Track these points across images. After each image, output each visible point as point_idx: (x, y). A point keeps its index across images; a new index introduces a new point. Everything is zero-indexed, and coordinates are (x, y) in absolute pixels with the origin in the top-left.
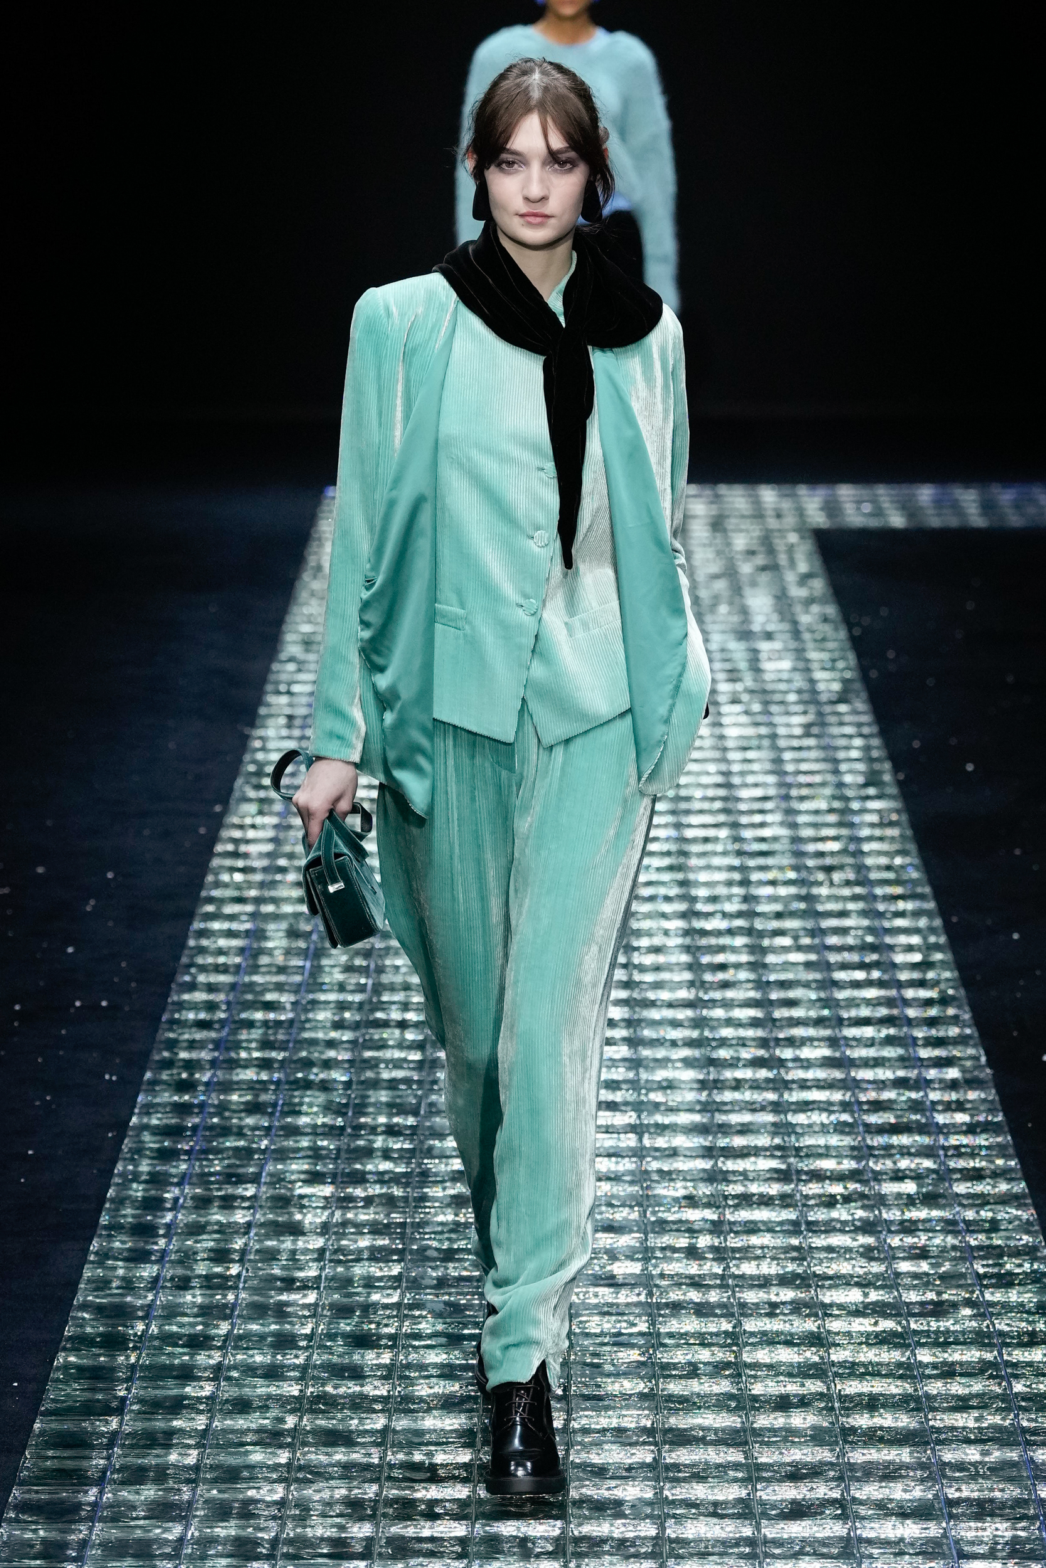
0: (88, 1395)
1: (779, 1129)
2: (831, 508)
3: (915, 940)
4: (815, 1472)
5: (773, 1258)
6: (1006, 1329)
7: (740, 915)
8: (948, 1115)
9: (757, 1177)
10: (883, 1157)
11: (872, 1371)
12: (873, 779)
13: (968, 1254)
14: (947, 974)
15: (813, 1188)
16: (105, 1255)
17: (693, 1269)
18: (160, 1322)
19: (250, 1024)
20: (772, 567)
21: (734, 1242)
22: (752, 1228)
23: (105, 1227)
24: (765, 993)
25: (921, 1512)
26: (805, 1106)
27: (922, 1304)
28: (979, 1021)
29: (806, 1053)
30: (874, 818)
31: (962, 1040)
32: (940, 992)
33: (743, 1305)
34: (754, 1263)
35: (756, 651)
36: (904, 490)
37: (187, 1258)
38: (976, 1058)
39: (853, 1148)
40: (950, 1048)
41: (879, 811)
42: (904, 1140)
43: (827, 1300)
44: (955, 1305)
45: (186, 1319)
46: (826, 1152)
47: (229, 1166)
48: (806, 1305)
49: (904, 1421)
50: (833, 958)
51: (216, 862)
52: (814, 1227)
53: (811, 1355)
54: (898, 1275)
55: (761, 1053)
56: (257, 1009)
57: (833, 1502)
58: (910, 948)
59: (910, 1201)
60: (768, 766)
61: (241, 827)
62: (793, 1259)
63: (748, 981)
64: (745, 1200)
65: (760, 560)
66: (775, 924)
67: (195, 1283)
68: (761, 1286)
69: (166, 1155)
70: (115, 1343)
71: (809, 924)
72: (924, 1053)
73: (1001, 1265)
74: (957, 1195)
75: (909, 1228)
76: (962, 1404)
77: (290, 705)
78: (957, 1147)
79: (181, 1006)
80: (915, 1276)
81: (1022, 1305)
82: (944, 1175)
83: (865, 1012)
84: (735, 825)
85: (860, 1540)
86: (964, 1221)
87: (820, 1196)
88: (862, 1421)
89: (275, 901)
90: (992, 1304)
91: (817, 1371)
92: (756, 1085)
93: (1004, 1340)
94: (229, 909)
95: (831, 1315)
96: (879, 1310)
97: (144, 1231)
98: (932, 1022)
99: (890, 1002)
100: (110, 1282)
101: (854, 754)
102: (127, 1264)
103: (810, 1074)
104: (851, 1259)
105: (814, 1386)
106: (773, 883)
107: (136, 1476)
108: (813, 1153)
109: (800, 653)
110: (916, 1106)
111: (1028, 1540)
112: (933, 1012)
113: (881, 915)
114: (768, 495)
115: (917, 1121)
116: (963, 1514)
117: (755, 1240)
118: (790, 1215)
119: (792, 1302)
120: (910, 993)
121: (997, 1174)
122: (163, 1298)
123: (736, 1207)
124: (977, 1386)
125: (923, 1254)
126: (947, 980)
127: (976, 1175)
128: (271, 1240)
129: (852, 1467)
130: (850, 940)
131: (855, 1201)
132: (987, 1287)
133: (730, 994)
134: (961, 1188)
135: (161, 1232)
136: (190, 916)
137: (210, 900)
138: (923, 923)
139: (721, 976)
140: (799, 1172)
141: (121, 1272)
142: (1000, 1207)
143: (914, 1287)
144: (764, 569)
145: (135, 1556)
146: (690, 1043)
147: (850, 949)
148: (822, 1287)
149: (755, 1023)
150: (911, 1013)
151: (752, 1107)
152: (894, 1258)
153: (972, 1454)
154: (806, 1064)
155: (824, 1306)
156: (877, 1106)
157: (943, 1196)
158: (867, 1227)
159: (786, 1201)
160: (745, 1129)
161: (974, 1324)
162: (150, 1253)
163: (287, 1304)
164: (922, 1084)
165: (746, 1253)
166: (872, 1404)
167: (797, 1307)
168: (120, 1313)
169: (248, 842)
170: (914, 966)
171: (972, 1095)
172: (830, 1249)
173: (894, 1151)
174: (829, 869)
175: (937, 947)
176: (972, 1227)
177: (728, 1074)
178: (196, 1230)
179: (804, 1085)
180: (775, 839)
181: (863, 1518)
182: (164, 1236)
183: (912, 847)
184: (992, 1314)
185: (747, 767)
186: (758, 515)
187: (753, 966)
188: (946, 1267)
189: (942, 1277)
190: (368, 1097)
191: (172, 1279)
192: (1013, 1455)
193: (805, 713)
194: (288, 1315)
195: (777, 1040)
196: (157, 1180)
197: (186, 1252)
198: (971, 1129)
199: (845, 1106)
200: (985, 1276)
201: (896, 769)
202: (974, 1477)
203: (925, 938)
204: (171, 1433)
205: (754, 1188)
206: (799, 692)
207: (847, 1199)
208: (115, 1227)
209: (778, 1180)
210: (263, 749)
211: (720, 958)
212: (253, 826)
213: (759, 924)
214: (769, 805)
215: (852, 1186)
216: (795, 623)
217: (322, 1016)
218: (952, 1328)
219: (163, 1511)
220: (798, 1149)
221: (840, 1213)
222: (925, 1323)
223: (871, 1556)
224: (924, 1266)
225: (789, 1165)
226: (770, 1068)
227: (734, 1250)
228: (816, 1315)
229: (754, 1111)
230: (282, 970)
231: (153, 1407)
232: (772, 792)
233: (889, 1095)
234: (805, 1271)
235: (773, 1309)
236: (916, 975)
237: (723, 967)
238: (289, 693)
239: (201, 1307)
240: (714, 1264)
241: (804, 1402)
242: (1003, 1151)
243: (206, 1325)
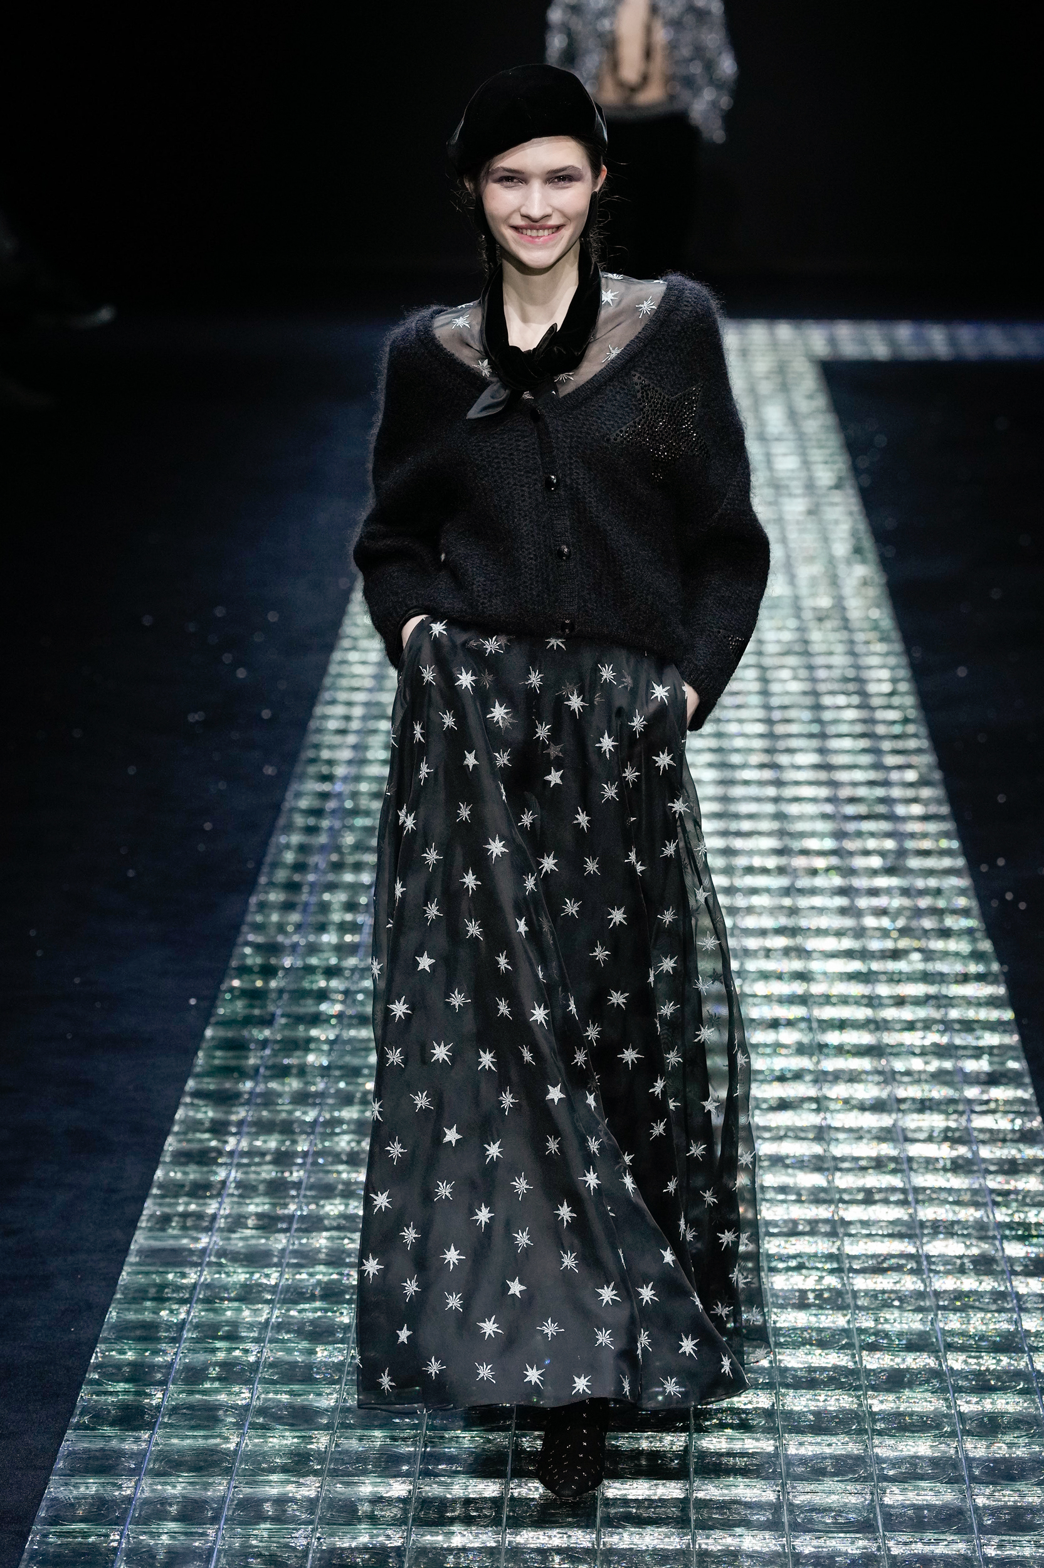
0: (247, 1011)
1: (779, 816)
2: (832, 341)
3: (885, 674)
4: (798, 1076)
5: (769, 915)
6: (945, 970)
8: (906, 807)
9: (762, 853)
10: (854, 838)
11: (845, 1000)
12: (858, 550)
13: (918, 913)
14: (909, 700)
15: (801, 862)
16: (263, 906)
18: (303, 957)
20: (784, 389)
22: (754, 891)
23: (263, 885)
24: (769, 713)
25: (878, 1106)
26: (798, 800)
27: (882, 950)
28: (932, 736)
29: (799, 759)
31: (919, 751)
32: (902, 714)
36: (888, 327)
37: (325, 908)
38: (929, 765)
39: (832, 832)
40: (909, 756)
42: (871, 826)
43: (809, 947)
44: (907, 952)
45: (324, 955)
46: (813, 834)
48: (794, 950)
49: (865, 1038)
50: (821, 687)
53: (798, 988)
54: (865, 928)
55: (765, 758)
57: (810, 1099)
58: (881, 681)
59: (874, 873)
62: (785, 916)
63: (757, 704)
64: (750, 870)
67: (331, 927)
69: (311, 830)
70: (268, 971)
71: (804, 661)
72: (889, 760)
73: (942, 922)
74: (911, 868)
75: (874, 892)
76: (910, 1026)
78: (913, 833)
79: (325, 717)
80: (878, 929)
81: (958, 952)
82: (902, 853)
83: (845, 728)
85: (829, 1127)
86: (916, 888)
87: (806, 868)
88: (833, 1038)
90: (935, 951)
91: (803, 1000)
92: (761, 783)
93: (940, 978)
95: (812, 958)
96: (849, 954)
97: (292, 887)
98: (896, 737)
99: (865, 721)
100: (267, 926)
102: (279, 913)
103: (802, 776)
104: (828, 916)
105: (797, 1012)
107: (283, 1072)
108: (802, 835)
110: (882, 801)
111: (957, 1129)
112: (897, 729)
113: (858, 655)
114: (784, 331)
115: (882, 812)
116: (909, 1109)
117: (755, 901)
118: (783, 882)
119: (783, 948)
120: (879, 715)
121: (942, 853)
122: (307, 938)
123: (742, 875)
124: (922, 1013)
125: (882, 912)
126: (909, 705)
127: (926, 853)
129: (825, 1073)
130: (834, 674)
131: (833, 872)
132: (933, 938)
134: (914, 863)
135: (305, 888)
136: (332, 648)
138: (890, 661)
140: (792, 850)
141: (275, 918)
142: (944, 878)
143: (877, 938)
144: (778, 389)
145: (282, 1132)
147: (834, 680)
148: (806, 937)
149: (760, 736)
150: (880, 730)
151: (758, 800)
152: (863, 915)
153: (917, 1064)
154: (799, 768)
155: (808, 951)
156: (852, 800)
157: (900, 869)
158: (842, 891)
159: (781, 871)
160: (751, 817)
161: (921, 966)
162: (297, 904)
164: (886, 783)
166: (842, 1025)
167: (787, 952)
168: (272, 949)
170: (884, 694)
171: (925, 792)
172: (812, 908)
173: (862, 834)
175: (902, 680)
176: (921, 893)
177: (739, 775)
178: (331, 887)
179: (797, 784)
181: (832, 1111)
183: (886, 603)
184: (934, 959)
186: (774, 345)
188: (901, 922)
189: (898, 930)
191: (312, 924)
192: (948, 1065)
195: (778, 750)
196: (303, 849)
197: (323, 904)
198: (925, 818)
199: (828, 800)
200: (930, 930)
201: (875, 540)
202: (918, 1081)
203: (893, 673)
204: (310, 1040)
205: (756, 862)
207: (827, 870)
208: (271, 884)
209: (776, 856)
215: (831, 861)
216: (801, 432)
218: (904, 969)
219: (302, 1099)
220: (792, 833)
221: (821, 881)
222: (883, 965)
223: (837, 1140)
224: (885, 922)
225: (785, 844)
226: (772, 771)
228: (801, 958)
229: (759, 802)
231: (298, 1019)
233: (862, 792)
234: (794, 925)
236: (885, 701)
239: (335, 945)
241: (790, 1023)
242: (946, 835)
243: (340, 959)
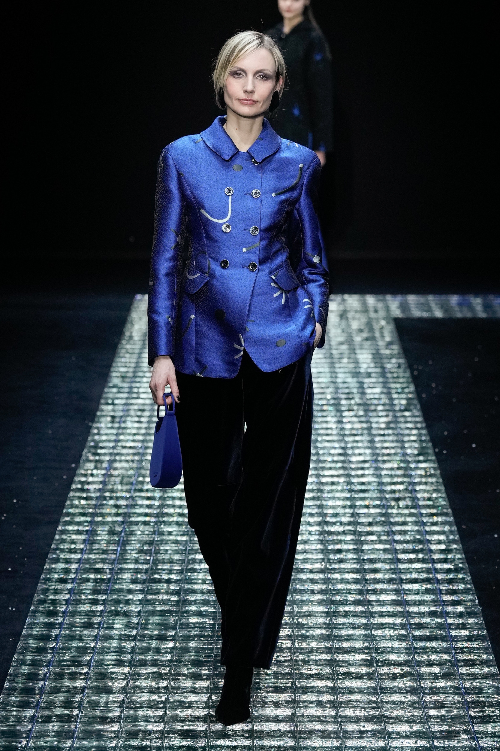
1: (367, 638)
2: (404, 307)
3: (442, 537)
5: (362, 707)
6: (485, 746)
7: (349, 523)
8: (457, 631)
9: (356, 664)
10: (422, 653)
12: (422, 452)
13: (466, 705)
14: (459, 556)
15: (385, 670)
17: (319, 712)
18: (34, 740)
19: (88, 580)
20: (371, 338)
21: (341, 698)
22: (351, 691)
23: (7, 689)
24: (362, 565)
26: (382, 626)
27: (441, 732)
28: (474, 581)
29: (383, 597)
30: (422, 472)
31: (466, 591)
32: (455, 565)
33: (345, 732)
34: (352, 710)
35: (362, 383)
36: (443, 297)
37: (50, 706)
38: (473, 601)
39: (406, 648)
40: (459, 595)
41: (425, 469)
42: (434, 644)
43: (390, 730)
44: (458, 733)
45: (49, 739)
46: (392, 651)
47: (74, 657)
48: (379, 732)
50: (399, 547)
51: (71, 494)
52: (384, 691)
54: (429, 716)
55: (359, 597)
56: (91, 573)
58: (439, 542)
59: (436, 677)
60: (366, 444)
61: (85, 475)
62: (373, 708)
63: (353, 559)
64: (348, 676)
65: (365, 335)
66: (368, 529)
67: (54, 719)
68: (355, 722)
69: (40, 651)
71: (386, 528)
72: (446, 598)
73: (483, 712)
74: (461, 674)
75: (435, 691)
77: (113, 411)
78: (462, 648)
80: (437, 717)
81: (494, 733)
82: (455, 663)
83: (414, 576)
84: (349, 476)
86: (465, 688)
87: (388, 674)
89: (103, 515)
90: (479, 733)
92: (356, 615)
94: (78, 519)
95: (392, 738)
96: (417, 735)
97: (28, 691)
98: (450, 582)
99: (428, 571)
100: (9, 718)
101: (413, 438)
102: (18, 709)
103: (384, 609)
104: (404, 708)
106: (367, 507)
108: (385, 651)
109: (385, 384)
110: (440, 626)
112: (451, 576)
113: (424, 524)
114: (370, 300)
115: (441, 634)
117: (353, 697)
118: (373, 684)
119: (371, 731)
120: (438, 566)
121: (482, 663)
122: (37, 727)
123: (343, 680)
126: (459, 559)
127: (471, 663)
128: (95, 696)
130: (408, 538)
131: (407, 677)
132: (476, 723)
133: (343, 566)
134: (463, 670)
135: (37, 692)
136: (57, 523)
137: (68, 514)
138: (447, 528)
139: (338, 556)
140: (377, 661)
141: (15, 713)
142: (484, 681)
143: (437, 723)
144: (367, 339)
146: (321, 592)
147: (408, 542)
148: (388, 723)
149: (356, 581)
150: (439, 576)
151: (354, 627)
152: (427, 707)
154: (382, 603)
155: (389, 733)
156: (420, 626)
157: (453, 674)
158: (413, 691)
159: (370, 677)
160: (349, 638)
161: (468, 743)
162: (31, 703)
163: (103, 730)
164: (444, 614)
165: (348, 704)
167: (374, 734)
168: (14, 735)
169: (89, 483)
170: (442, 551)
171: (471, 621)
172: (393, 703)
173: (428, 650)
174: (397, 500)
175: (454, 541)
176: (468, 691)
177: (341, 609)
178: (55, 691)
179: (381, 615)
180: (369, 483)
182: (38, 694)
183: (442, 488)
184: (478, 738)
185: (355, 445)
187: (355, 551)
188: (455, 712)
189: (452, 718)
190: (149, 620)
191: (42, 717)
193: (387, 416)
194: (104, 736)
195: (368, 590)
196: (35, 664)
197: (49, 703)
198: (469, 639)
199: (403, 626)
200: (475, 717)
201: (434, 446)
203: (447, 537)
205: (353, 670)
206: (384, 405)
207: (403, 676)
208: (12, 690)
209: (366, 665)
210: (98, 434)
211: (338, 547)
212: (92, 475)
213: (359, 529)
214: (367, 465)
215: (406, 669)
216: (383, 368)
217: (127, 576)
218: (456, 745)
220: (377, 649)
221: (399, 683)
222: (442, 742)
224: (443, 712)
225: (372, 657)
226: (363, 606)
227: (342, 703)
228: (384, 738)
229: (354, 628)
230: (105, 552)
232: (368, 458)
233: (426, 620)
234: (379, 714)
235: (361, 735)
236: (442, 556)
237: (340, 551)
238: (113, 404)
239: (57, 732)
240: (331, 710)
242: (486, 650)
243: (59, 742)
